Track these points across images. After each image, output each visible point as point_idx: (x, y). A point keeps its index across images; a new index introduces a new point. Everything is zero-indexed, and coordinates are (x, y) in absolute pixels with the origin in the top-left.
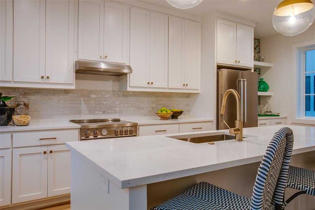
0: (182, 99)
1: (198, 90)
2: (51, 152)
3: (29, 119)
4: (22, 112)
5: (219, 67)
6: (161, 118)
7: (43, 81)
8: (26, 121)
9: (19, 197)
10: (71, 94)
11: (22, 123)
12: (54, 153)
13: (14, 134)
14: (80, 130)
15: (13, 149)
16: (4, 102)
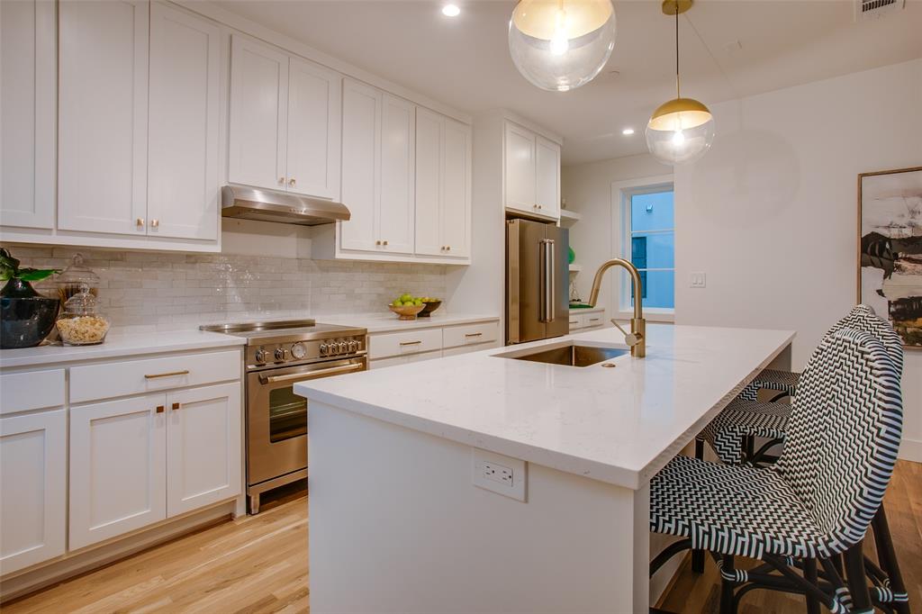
1: (467, 258)
2: (176, 406)
3: (107, 326)
4: (84, 310)
5: (510, 216)
6: (399, 317)
7: (142, 230)
8: (99, 333)
9: (91, 529)
10: (202, 264)
11: (87, 338)
12: (183, 408)
13: (74, 370)
14: (243, 349)
15: (72, 409)
16: (26, 284)
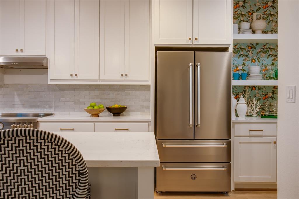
0: (138, 93)
1: (147, 81)
6: (91, 115)
